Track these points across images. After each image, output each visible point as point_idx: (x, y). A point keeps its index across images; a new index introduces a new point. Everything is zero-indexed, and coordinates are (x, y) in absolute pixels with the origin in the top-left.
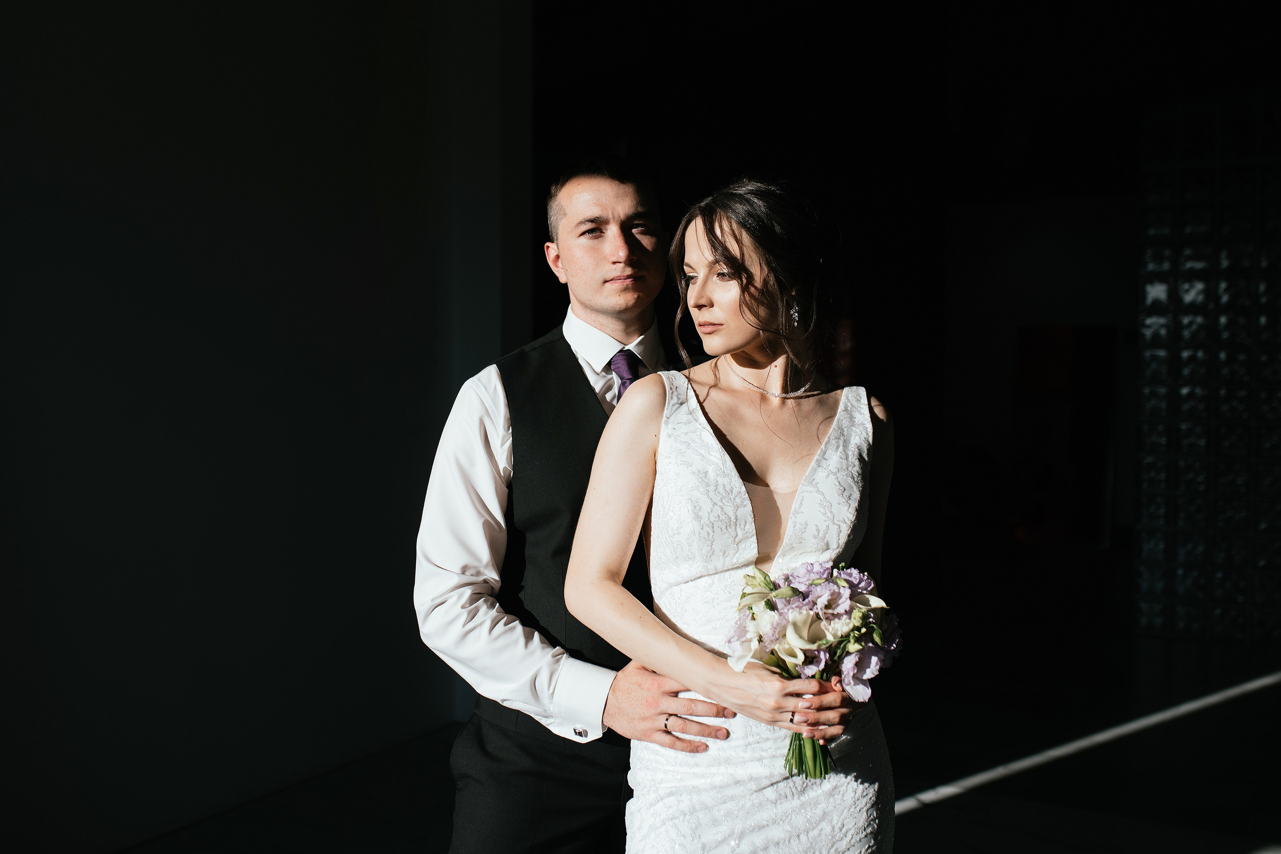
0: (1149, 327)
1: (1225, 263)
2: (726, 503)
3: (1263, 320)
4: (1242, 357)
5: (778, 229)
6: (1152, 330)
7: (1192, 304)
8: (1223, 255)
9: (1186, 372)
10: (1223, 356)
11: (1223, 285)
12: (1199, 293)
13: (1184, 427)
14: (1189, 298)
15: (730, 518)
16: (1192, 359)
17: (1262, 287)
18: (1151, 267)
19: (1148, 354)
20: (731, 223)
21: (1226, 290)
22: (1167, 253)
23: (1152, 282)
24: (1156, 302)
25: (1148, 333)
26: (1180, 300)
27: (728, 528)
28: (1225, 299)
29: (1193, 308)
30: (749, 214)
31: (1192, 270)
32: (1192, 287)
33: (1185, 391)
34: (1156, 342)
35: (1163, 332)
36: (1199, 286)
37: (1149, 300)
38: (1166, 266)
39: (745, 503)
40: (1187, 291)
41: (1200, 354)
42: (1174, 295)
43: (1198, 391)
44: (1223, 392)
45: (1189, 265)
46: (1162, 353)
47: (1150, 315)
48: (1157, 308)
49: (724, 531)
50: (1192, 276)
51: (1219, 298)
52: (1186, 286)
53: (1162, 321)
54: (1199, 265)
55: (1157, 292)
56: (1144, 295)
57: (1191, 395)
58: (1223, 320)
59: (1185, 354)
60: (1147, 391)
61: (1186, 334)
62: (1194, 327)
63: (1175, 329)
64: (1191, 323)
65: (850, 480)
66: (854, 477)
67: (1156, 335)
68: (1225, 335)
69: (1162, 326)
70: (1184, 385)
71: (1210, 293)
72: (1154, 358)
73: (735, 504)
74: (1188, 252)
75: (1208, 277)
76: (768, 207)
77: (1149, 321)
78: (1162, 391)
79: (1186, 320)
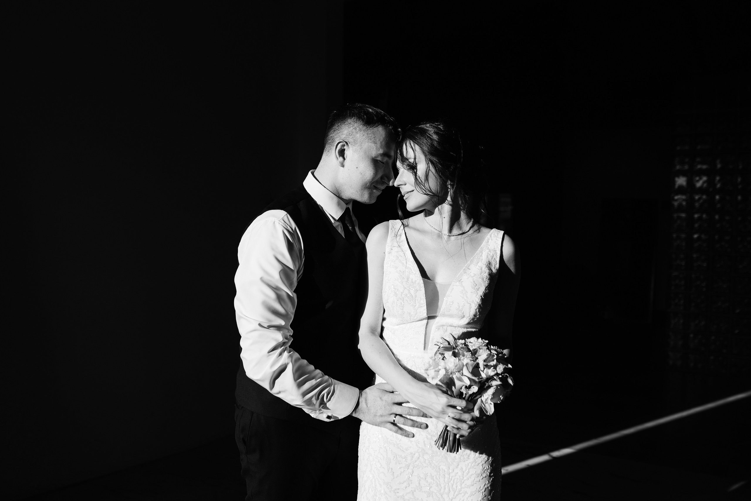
0: (676, 200)
1: (719, 166)
3: (739, 198)
4: (727, 218)
6: (678, 202)
7: (701, 188)
8: (718, 161)
9: (696, 225)
10: (717, 217)
11: (718, 178)
12: (704, 182)
13: (695, 256)
14: (699, 184)
16: (700, 218)
17: (739, 180)
18: (678, 167)
19: (675, 215)
21: (719, 181)
22: (687, 160)
23: (678, 176)
24: (681, 187)
25: (676, 204)
26: (694, 186)
27: (411, 301)
28: (718, 186)
29: (701, 191)
31: (701, 169)
32: (701, 179)
33: (696, 236)
34: (680, 209)
35: (684, 203)
36: (705, 178)
37: (677, 186)
38: (686, 167)
40: (698, 181)
41: (704, 216)
42: (691, 182)
43: (703, 236)
44: (717, 237)
45: (699, 167)
46: (683, 215)
47: (677, 194)
48: (681, 190)
49: (409, 302)
50: (701, 173)
52: (697, 178)
53: (684, 197)
54: (704, 167)
55: (681, 181)
56: (674, 182)
57: (698, 238)
58: (717, 197)
59: (696, 216)
60: (675, 236)
61: (697, 205)
62: (701, 201)
63: (691, 202)
64: (700, 199)
65: (480, 280)
66: (483, 279)
67: (680, 205)
68: (719, 206)
69: (684, 200)
70: (695, 233)
71: (710, 182)
72: (679, 218)
74: (698, 160)
75: (710, 173)
77: (676, 198)
78: (683, 236)
79: (697, 197)
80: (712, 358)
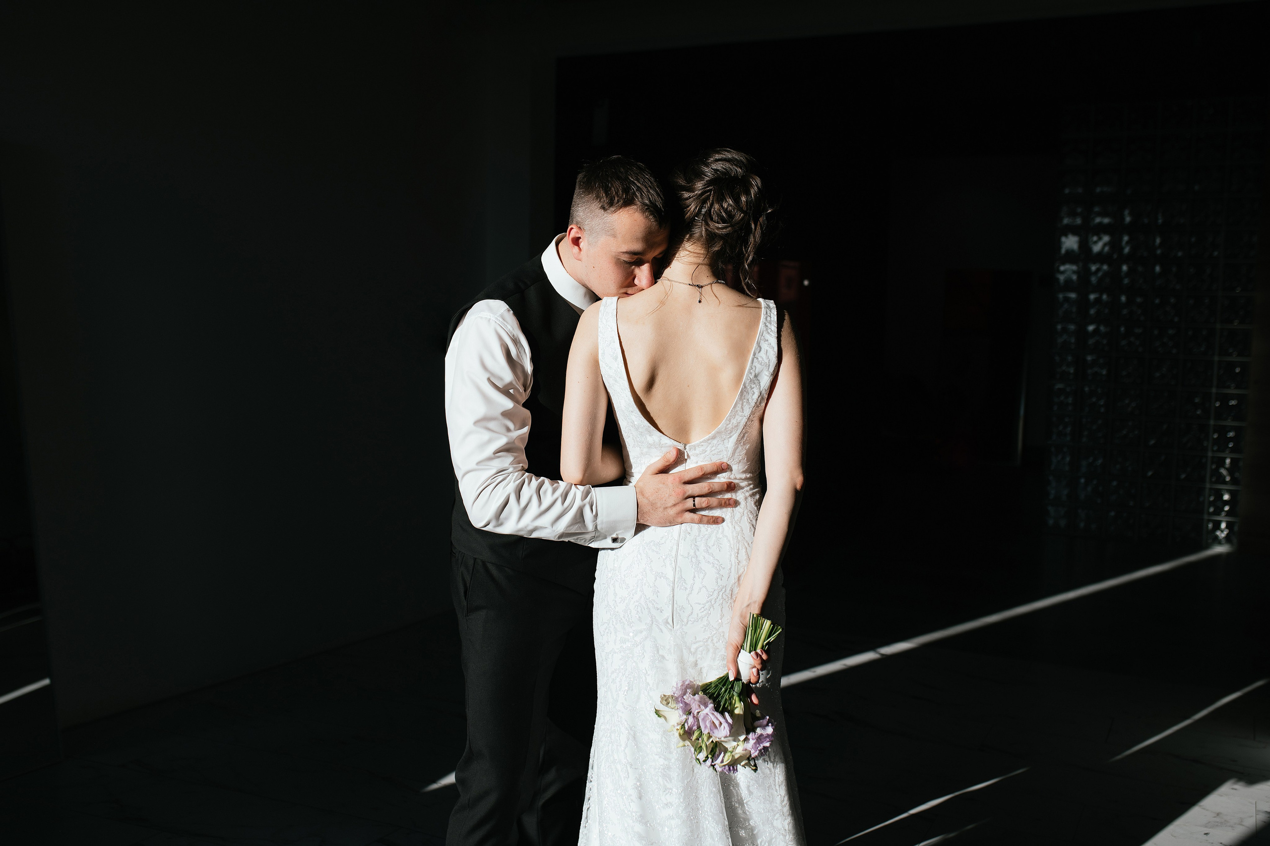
0: (1063, 273)
1: (1128, 219)
3: (1158, 269)
4: (1139, 300)
6: (1066, 275)
7: (1100, 253)
8: (1126, 212)
9: (1092, 311)
10: (1123, 298)
11: (1126, 238)
12: (1105, 245)
13: (1089, 358)
14: (1097, 248)
16: (1098, 301)
17: (1158, 241)
18: (1066, 221)
19: (1061, 296)
21: (1127, 243)
22: (1079, 210)
23: (1066, 235)
24: (1069, 252)
25: (1062, 278)
26: (1090, 250)
28: (1127, 250)
29: (1100, 258)
31: (1100, 224)
32: (1100, 239)
33: (1091, 328)
34: (1069, 285)
35: (1075, 277)
36: (1106, 239)
37: (1063, 251)
38: (1079, 221)
40: (1096, 242)
41: (1105, 297)
42: (1084, 245)
43: (1102, 328)
44: (1122, 329)
45: (1098, 220)
46: (1073, 295)
47: (1063, 263)
48: (1070, 257)
50: (1100, 230)
51: (1122, 249)
52: (1095, 238)
53: (1074, 268)
54: (1106, 220)
55: (1070, 242)
56: (1059, 245)
57: (1096, 331)
58: (1125, 268)
59: (1092, 297)
60: (1059, 327)
61: (1094, 279)
62: (1100, 274)
63: (1084, 274)
64: (1098, 270)
67: (1068, 280)
68: (1126, 281)
69: (1074, 272)
70: (1091, 323)
71: (1115, 245)
72: (1067, 299)
74: (1097, 209)
75: (1112, 230)
77: (1062, 268)
78: (1072, 327)
79: (1094, 268)
80: (1112, 514)
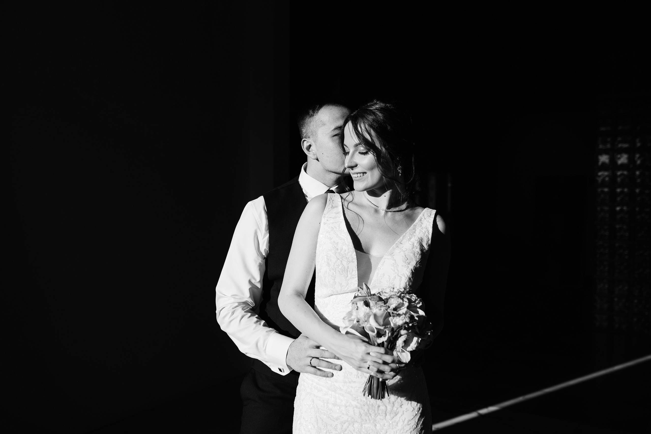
0: (600, 176)
1: (639, 145)
2: (344, 260)
4: (647, 191)
5: (389, 128)
6: (602, 178)
7: (622, 165)
8: (638, 140)
9: (619, 199)
10: (637, 191)
11: (637, 156)
12: (625, 160)
14: (620, 162)
15: (345, 267)
16: (622, 192)
18: (601, 146)
19: (599, 190)
20: (365, 125)
21: (639, 158)
22: (609, 139)
23: (601, 154)
24: (604, 163)
25: (600, 180)
26: (616, 163)
27: (343, 272)
28: (639, 162)
29: (623, 167)
30: (374, 120)
31: (621, 148)
32: (622, 156)
33: (618, 208)
34: (603, 184)
35: (607, 179)
36: (626, 156)
37: (600, 163)
38: (609, 146)
39: (354, 261)
40: (619, 158)
41: (626, 190)
42: (613, 161)
43: (625, 208)
44: (637, 209)
45: (620, 145)
46: (606, 190)
47: (600, 170)
48: (604, 167)
49: (341, 273)
50: (622, 151)
51: (636, 162)
52: (619, 156)
53: (606, 173)
54: (626, 146)
55: (604, 159)
56: (598, 160)
57: (621, 210)
58: (638, 173)
59: (618, 190)
60: (599, 209)
61: (619, 179)
62: (623, 176)
63: (613, 177)
64: (621, 174)
65: (412, 254)
66: (415, 254)
67: (603, 180)
68: (639, 180)
69: (607, 176)
70: (618, 206)
71: (631, 159)
72: (603, 192)
73: (349, 260)
74: (619, 139)
75: (630, 152)
76: (384, 117)
77: (600, 174)
78: (606, 208)
79: (619, 173)
80: (635, 319)
